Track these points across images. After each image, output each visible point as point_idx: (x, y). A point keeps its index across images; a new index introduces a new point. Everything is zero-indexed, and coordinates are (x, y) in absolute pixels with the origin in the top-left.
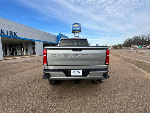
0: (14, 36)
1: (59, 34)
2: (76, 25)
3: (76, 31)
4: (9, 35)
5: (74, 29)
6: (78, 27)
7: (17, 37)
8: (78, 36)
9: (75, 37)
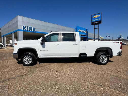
0: (32, 30)
1: (77, 26)
2: (97, 16)
3: (96, 23)
4: (29, 30)
5: (94, 20)
6: (98, 18)
7: (35, 31)
8: (98, 28)
9: (95, 29)
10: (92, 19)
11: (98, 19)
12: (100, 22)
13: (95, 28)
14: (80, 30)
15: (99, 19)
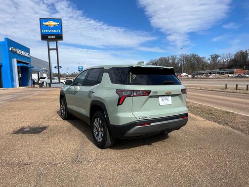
2: (52, 23)
3: (52, 37)
5: (47, 31)
6: (55, 27)
8: (57, 49)
9: (49, 50)
10: (42, 27)
11: (55, 31)
12: (59, 37)
13: (50, 48)
14: (14, 50)
15: (58, 31)
